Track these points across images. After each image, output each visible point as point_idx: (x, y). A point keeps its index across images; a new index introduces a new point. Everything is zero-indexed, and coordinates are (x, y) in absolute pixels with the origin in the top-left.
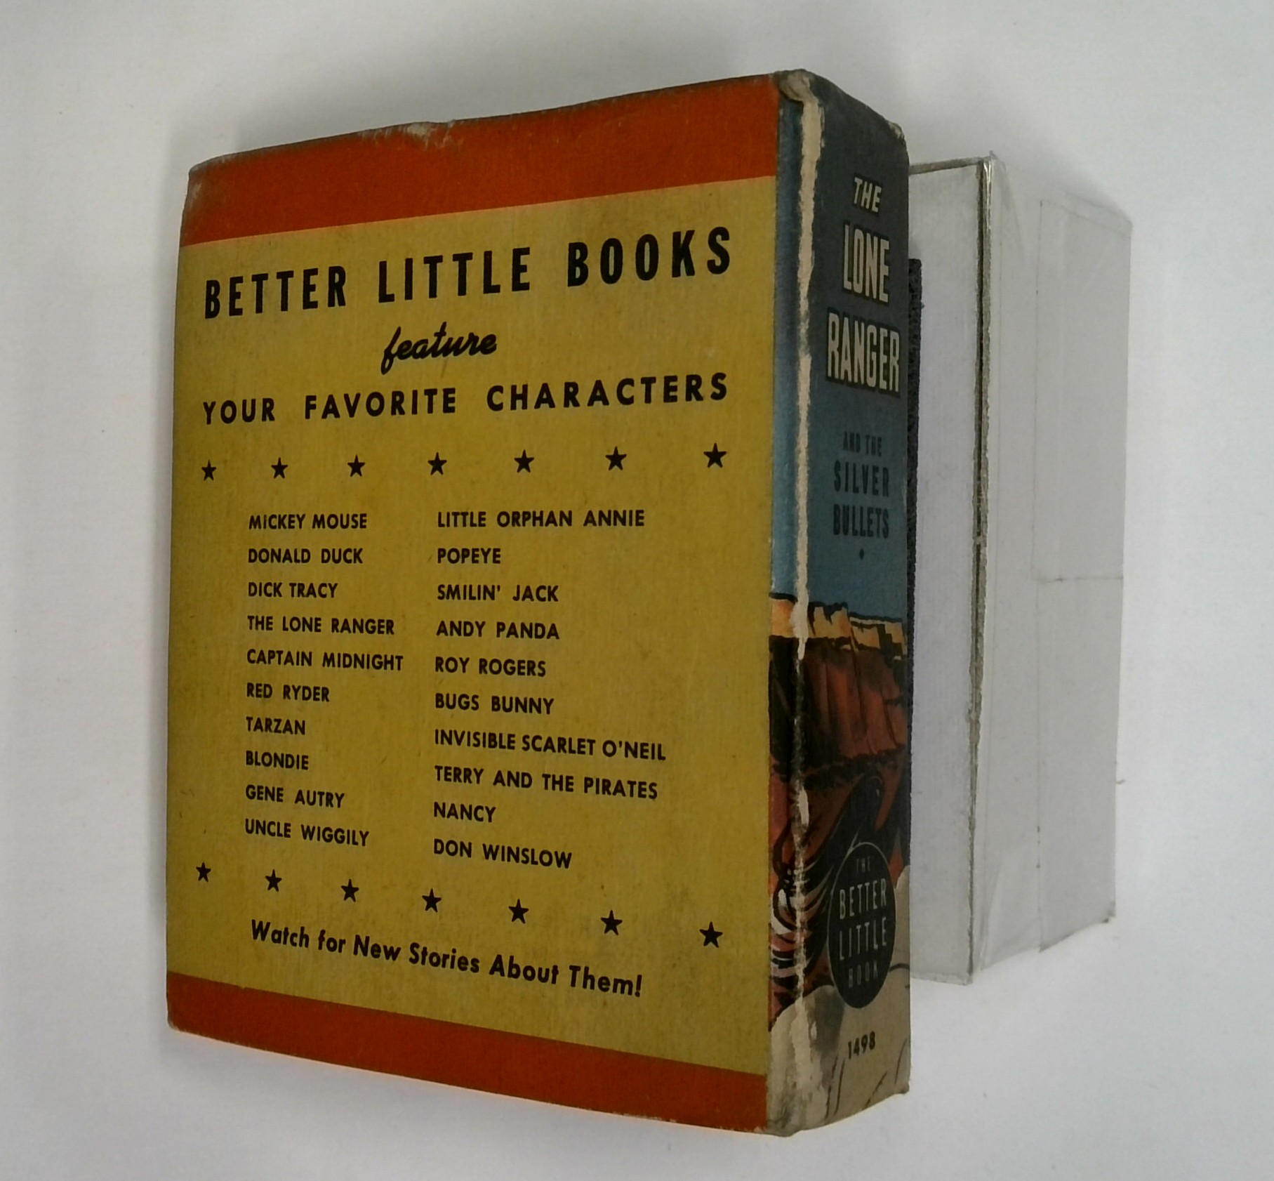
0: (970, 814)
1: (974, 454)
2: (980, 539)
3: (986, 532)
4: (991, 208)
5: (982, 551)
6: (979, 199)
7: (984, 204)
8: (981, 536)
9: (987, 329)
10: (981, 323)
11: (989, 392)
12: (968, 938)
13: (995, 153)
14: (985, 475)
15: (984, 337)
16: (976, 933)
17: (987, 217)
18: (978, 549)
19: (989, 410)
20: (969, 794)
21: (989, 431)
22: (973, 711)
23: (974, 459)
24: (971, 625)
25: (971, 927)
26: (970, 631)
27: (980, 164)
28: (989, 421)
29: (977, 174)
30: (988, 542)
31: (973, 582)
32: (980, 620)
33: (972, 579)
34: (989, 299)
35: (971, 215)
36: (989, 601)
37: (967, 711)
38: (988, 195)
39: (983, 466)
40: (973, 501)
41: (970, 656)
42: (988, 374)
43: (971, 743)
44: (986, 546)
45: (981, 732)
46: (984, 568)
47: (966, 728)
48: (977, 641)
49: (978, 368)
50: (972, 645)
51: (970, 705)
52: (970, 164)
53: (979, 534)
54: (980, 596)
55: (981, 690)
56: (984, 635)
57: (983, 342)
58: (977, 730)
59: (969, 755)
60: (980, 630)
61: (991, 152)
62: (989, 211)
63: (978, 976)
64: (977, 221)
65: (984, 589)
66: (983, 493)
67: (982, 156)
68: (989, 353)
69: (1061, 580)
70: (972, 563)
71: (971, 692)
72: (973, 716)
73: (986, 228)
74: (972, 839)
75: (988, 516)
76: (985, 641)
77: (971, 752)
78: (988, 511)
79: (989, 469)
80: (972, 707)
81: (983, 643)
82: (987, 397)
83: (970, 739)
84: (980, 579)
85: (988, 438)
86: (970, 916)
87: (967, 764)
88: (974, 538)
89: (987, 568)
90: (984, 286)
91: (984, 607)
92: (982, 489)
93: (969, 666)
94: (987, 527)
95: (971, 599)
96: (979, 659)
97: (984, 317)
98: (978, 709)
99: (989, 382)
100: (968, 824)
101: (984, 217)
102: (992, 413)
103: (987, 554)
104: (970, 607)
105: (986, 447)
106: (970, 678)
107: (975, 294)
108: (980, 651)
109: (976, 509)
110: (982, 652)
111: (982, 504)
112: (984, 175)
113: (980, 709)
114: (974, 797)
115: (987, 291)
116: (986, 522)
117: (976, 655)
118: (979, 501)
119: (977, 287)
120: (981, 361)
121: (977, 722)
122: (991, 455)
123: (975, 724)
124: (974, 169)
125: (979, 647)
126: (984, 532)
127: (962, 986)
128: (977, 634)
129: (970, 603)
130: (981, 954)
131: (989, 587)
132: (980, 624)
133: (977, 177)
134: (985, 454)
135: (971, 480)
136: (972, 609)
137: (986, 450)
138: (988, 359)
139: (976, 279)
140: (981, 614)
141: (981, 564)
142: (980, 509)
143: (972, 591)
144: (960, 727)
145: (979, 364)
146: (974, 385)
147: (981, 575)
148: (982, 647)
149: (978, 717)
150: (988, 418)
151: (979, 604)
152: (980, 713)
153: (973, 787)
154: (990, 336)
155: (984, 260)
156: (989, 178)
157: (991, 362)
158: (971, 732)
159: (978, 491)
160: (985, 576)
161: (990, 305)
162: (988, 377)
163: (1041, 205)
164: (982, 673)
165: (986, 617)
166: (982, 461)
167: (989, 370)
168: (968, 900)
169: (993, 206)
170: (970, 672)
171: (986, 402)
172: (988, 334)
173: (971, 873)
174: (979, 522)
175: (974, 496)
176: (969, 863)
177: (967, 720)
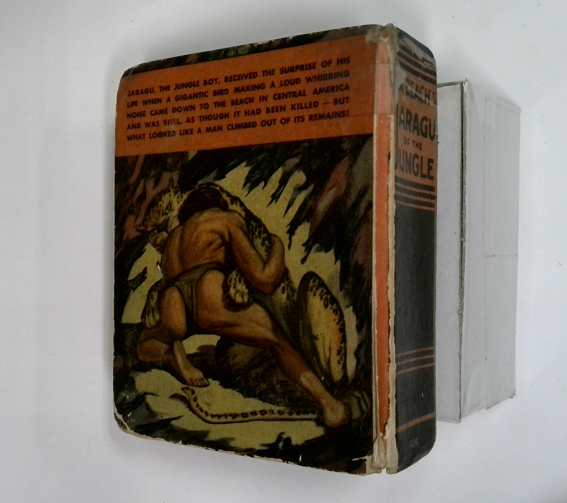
0: (459, 353)
1: (460, 203)
2: (463, 239)
3: (465, 236)
4: (466, 102)
5: (463, 244)
6: (461, 98)
7: (463, 100)
9: (465, 152)
10: (462, 149)
11: (466, 178)
12: (459, 404)
13: (468, 79)
14: (465, 212)
15: (464, 155)
16: (462, 401)
17: (465, 105)
18: (462, 243)
19: (466, 185)
20: (459, 344)
21: (466, 194)
22: (461, 310)
23: (460, 205)
24: (459, 274)
25: (460, 399)
26: (459, 277)
27: (462, 84)
28: (466, 190)
30: (466, 240)
32: (463, 272)
33: (459, 255)
34: (466, 140)
35: (458, 105)
36: (466, 265)
37: (458, 310)
38: (465, 96)
39: (463, 209)
40: (460, 223)
41: (459, 287)
42: (466, 171)
43: (460, 323)
44: (465, 242)
45: (463, 319)
46: (464, 251)
47: (457, 317)
48: (461, 281)
49: (461, 168)
50: (460, 283)
51: (459, 307)
52: (458, 84)
53: (462, 237)
54: (463, 262)
55: (463, 301)
56: (465, 279)
57: (463, 157)
58: (462, 318)
59: (459, 329)
60: (463, 277)
61: (466, 79)
63: (463, 419)
64: (461, 108)
65: (465, 259)
66: (464, 220)
67: (462, 80)
68: (466, 162)
69: (494, 256)
70: (459, 249)
71: (459, 302)
72: (460, 312)
73: (464, 110)
74: (460, 363)
75: (466, 229)
76: (465, 281)
77: (460, 327)
78: (466, 227)
79: (466, 210)
82: (465, 180)
83: (459, 321)
84: (463, 255)
85: (466, 197)
86: (460, 395)
87: (458, 332)
88: (460, 238)
89: (466, 250)
90: (464, 134)
91: (465, 267)
92: (463, 217)
93: (458, 291)
94: (465, 234)
95: (459, 264)
96: (462, 289)
97: (463, 147)
99: (466, 174)
100: (459, 357)
101: (463, 105)
102: (467, 187)
103: (466, 245)
104: (459, 267)
106: (459, 297)
107: (460, 138)
109: (461, 226)
110: (464, 285)
112: (463, 88)
113: (463, 309)
114: (461, 345)
115: (465, 136)
116: (465, 232)
117: (461, 287)
118: (462, 223)
119: (461, 134)
120: (463, 165)
121: (462, 314)
122: (467, 204)
123: (461, 316)
124: (459, 86)
125: (462, 284)
127: (457, 424)
128: (462, 278)
130: (464, 410)
132: (463, 274)
133: (460, 89)
134: (464, 204)
135: (459, 215)
136: (460, 268)
137: (465, 202)
138: (465, 165)
139: (460, 131)
140: (463, 269)
141: (463, 249)
142: (463, 226)
143: (460, 260)
144: (455, 317)
146: (460, 175)
147: (463, 254)
148: (464, 283)
149: (462, 312)
150: (466, 189)
151: (462, 266)
152: (463, 311)
153: (461, 342)
154: (466, 155)
155: (464, 123)
156: (465, 90)
157: (466, 166)
158: (459, 319)
159: (462, 219)
160: (465, 254)
161: (466, 142)
162: (466, 172)
163: (486, 101)
164: (464, 294)
165: (465, 271)
166: (463, 207)
167: (466, 169)
168: (459, 389)
169: (467, 100)
170: (459, 294)
171: (465, 182)
172: (465, 154)
173: (460, 377)
174: (462, 232)
175: (460, 221)
176: (459, 373)
177: (458, 314)
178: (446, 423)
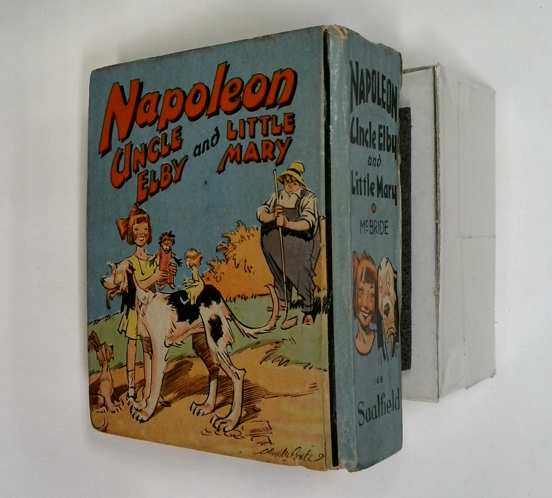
0: (436, 333)
2: (437, 221)
4: (438, 86)
5: (438, 226)
6: (433, 82)
7: (436, 84)
9: (438, 135)
10: (436, 132)
11: (440, 161)
12: (437, 384)
13: (440, 63)
14: (439, 195)
15: (437, 139)
16: (440, 382)
17: (437, 89)
19: (440, 168)
20: (436, 325)
21: (440, 177)
22: (437, 291)
24: (435, 256)
25: (438, 379)
26: (435, 259)
27: (434, 68)
28: (440, 173)
30: (441, 222)
32: (438, 254)
33: (435, 237)
34: (439, 123)
35: (431, 89)
36: (442, 246)
37: (434, 291)
38: (437, 80)
39: (438, 191)
40: (434, 206)
41: (435, 269)
44: (440, 224)
45: (440, 300)
46: (440, 233)
47: (434, 298)
48: (437, 263)
49: (435, 151)
50: (435, 264)
51: (435, 289)
52: (430, 68)
53: (437, 219)
54: (438, 244)
55: (439, 282)
56: (441, 260)
58: (438, 299)
59: (436, 310)
60: (439, 258)
61: (438, 63)
63: (441, 399)
64: (433, 91)
65: (440, 241)
66: (438, 202)
67: (434, 65)
68: (439, 145)
69: (470, 237)
70: (434, 231)
71: (435, 283)
72: (437, 293)
73: (437, 94)
74: (437, 343)
75: (441, 211)
77: (436, 308)
79: (441, 192)
81: (440, 263)
82: (439, 163)
83: (436, 303)
84: (438, 237)
85: (440, 180)
86: (437, 375)
87: (435, 313)
88: (435, 221)
90: (437, 118)
91: (440, 249)
92: (438, 200)
93: (434, 273)
97: (437, 130)
99: (440, 156)
100: (436, 338)
102: (441, 170)
103: (441, 227)
104: (434, 249)
105: (439, 183)
106: (435, 278)
107: (433, 121)
108: (439, 267)
111: (438, 207)
112: (435, 72)
113: (439, 290)
114: (438, 326)
115: (438, 120)
116: (440, 214)
117: (437, 269)
118: (437, 205)
119: (434, 118)
120: (436, 148)
122: (441, 186)
123: (437, 297)
124: (431, 70)
125: (438, 265)
127: (435, 404)
128: (437, 260)
129: (434, 247)
130: (442, 390)
131: (442, 240)
132: (438, 256)
133: (433, 73)
134: (439, 186)
135: (433, 197)
138: (439, 147)
139: (433, 115)
140: (439, 251)
141: (438, 231)
142: (437, 209)
143: (435, 242)
144: (431, 299)
146: (434, 158)
147: (438, 235)
148: (440, 265)
150: (440, 171)
151: (438, 247)
152: (439, 292)
153: (437, 322)
155: (436, 107)
156: (437, 74)
157: (440, 149)
158: (436, 300)
159: (436, 201)
160: (440, 236)
161: (439, 125)
162: (439, 154)
163: (459, 84)
164: (440, 276)
165: (441, 253)
166: (438, 189)
167: (439, 152)
168: (436, 369)
169: (439, 84)
170: (435, 275)
171: (439, 165)
172: (439, 137)
173: (438, 357)
174: (437, 214)
175: (435, 204)
176: (436, 354)
177: (434, 295)
178: (426, 403)
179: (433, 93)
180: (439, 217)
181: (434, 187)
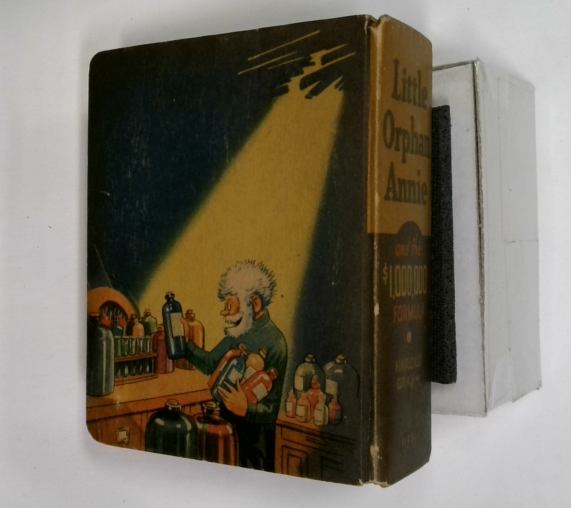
0: (482, 344)
1: (476, 188)
2: (481, 225)
3: (483, 222)
4: (478, 82)
5: (482, 230)
6: (473, 78)
7: (475, 80)
8: (481, 224)
9: (479, 134)
10: (477, 131)
11: (481, 161)
12: (484, 397)
13: (479, 58)
14: (482, 197)
15: (478, 138)
16: (487, 395)
18: (480, 229)
19: (482, 169)
20: (481, 335)
21: (482, 178)
22: (481, 300)
23: (477, 190)
24: (479, 262)
25: (485, 392)
26: (478, 265)
27: (473, 63)
28: (482, 174)
29: (472, 67)
30: (484, 226)
31: (479, 243)
32: (482, 260)
33: (478, 242)
34: (480, 121)
35: (470, 85)
36: (486, 251)
37: (479, 300)
38: (477, 76)
39: (480, 193)
40: (477, 209)
41: (479, 276)
42: (481, 153)
43: (481, 313)
44: (483, 228)
46: (483, 237)
47: (479, 306)
48: (481, 269)
49: (476, 151)
50: (480, 271)
51: (480, 297)
52: (469, 63)
54: (482, 249)
55: (484, 290)
56: (485, 266)
57: (478, 140)
58: (484, 307)
59: (481, 319)
60: (483, 264)
61: (477, 58)
62: (478, 83)
63: (489, 413)
64: (473, 88)
65: (484, 246)
66: (481, 205)
67: (474, 60)
68: (481, 144)
69: (514, 242)
70: (478, 236)
71: (480, 291)
72: (481, 301)
73: (477, 91)
74: (483, 354)
75: (484, 215)
76: (485, 269)
77: (481, 317)
78: (483, 213)
79: (483, 195)
80: (481, 298)
81: (484, 270)
82: (481, 163)
83: (481, 311)
84: (482, 242)
85: (482, 181)
86: (484, 388)
87: (480, 322)
88: (478, 225)
89: (484, 237)
90: (477, 116)
91: (484, 254)
92: (481, 203)
93: (479, 279)
94: (483, 219)
95: (478, 251)
96: (483, 277)
97: (478, 129)
98: (483, 298)
99: (481, 157)
100: (482, 348)
101: (476, 86)
102: (483, 170)
103: (484, 231)
104: (478, 254)
106: (479, 285)
107: (473, 119)
108: (483, 273)
109: (478, 212)
110: (484, 273)
111: (481, 210)
112: (475, 68)
114: (483, 336)
115: (478, 118)
116: (483, 217)
117: (482, 275)
118: (479, 208)
119: (474, 116)
120: (478, 148)
121: (483, 304)
122: (484, 188)
124: (470, 66)
125: (482, 271)
126: (482, 222)
127: (482, 418)
128: (481, 266)
129: (478, 253)
130: (490, 404)
131: (486, 245)
132: (482, 262)
133: (472, 69)
134: (481, 188)
135: (476, 200)
136: (479, 256)
137: (481, 186)
138: (480, 147)
139: (474, 113)
140: (483, 257)
141: (482, 236)
142: (480, 212)
143: (479, 247)
144: (476, 307)
145: (476, 149)
146: (475, 159)
148: (484, 271)
149: (483, 301)
150: (482, 172)
151: (482, 253)
153: (483, 332)
154: (481, 137)
155: (477, 104)
156: (477, 69)
157: (482, 148)
158: (481, 308)
159: (479, 204)
160: (484, 241)
161: (480, 123)
162: (481, 155)
163: (499, 80)
164: (484, 283)
165: (485, 258)
166: (480, 191)
167: (481, 152)
168: (483, 381)
169: (479, 81)
170: (479, 282)
171: (481, 166)
173: (484, 369)
174: (480, 218)
175: (477, 207)
176: (483, 365)
177: (479, 303)
178: (472, 418)
179: (473, 90)
180: (482, 221)
181: (476, 189)
